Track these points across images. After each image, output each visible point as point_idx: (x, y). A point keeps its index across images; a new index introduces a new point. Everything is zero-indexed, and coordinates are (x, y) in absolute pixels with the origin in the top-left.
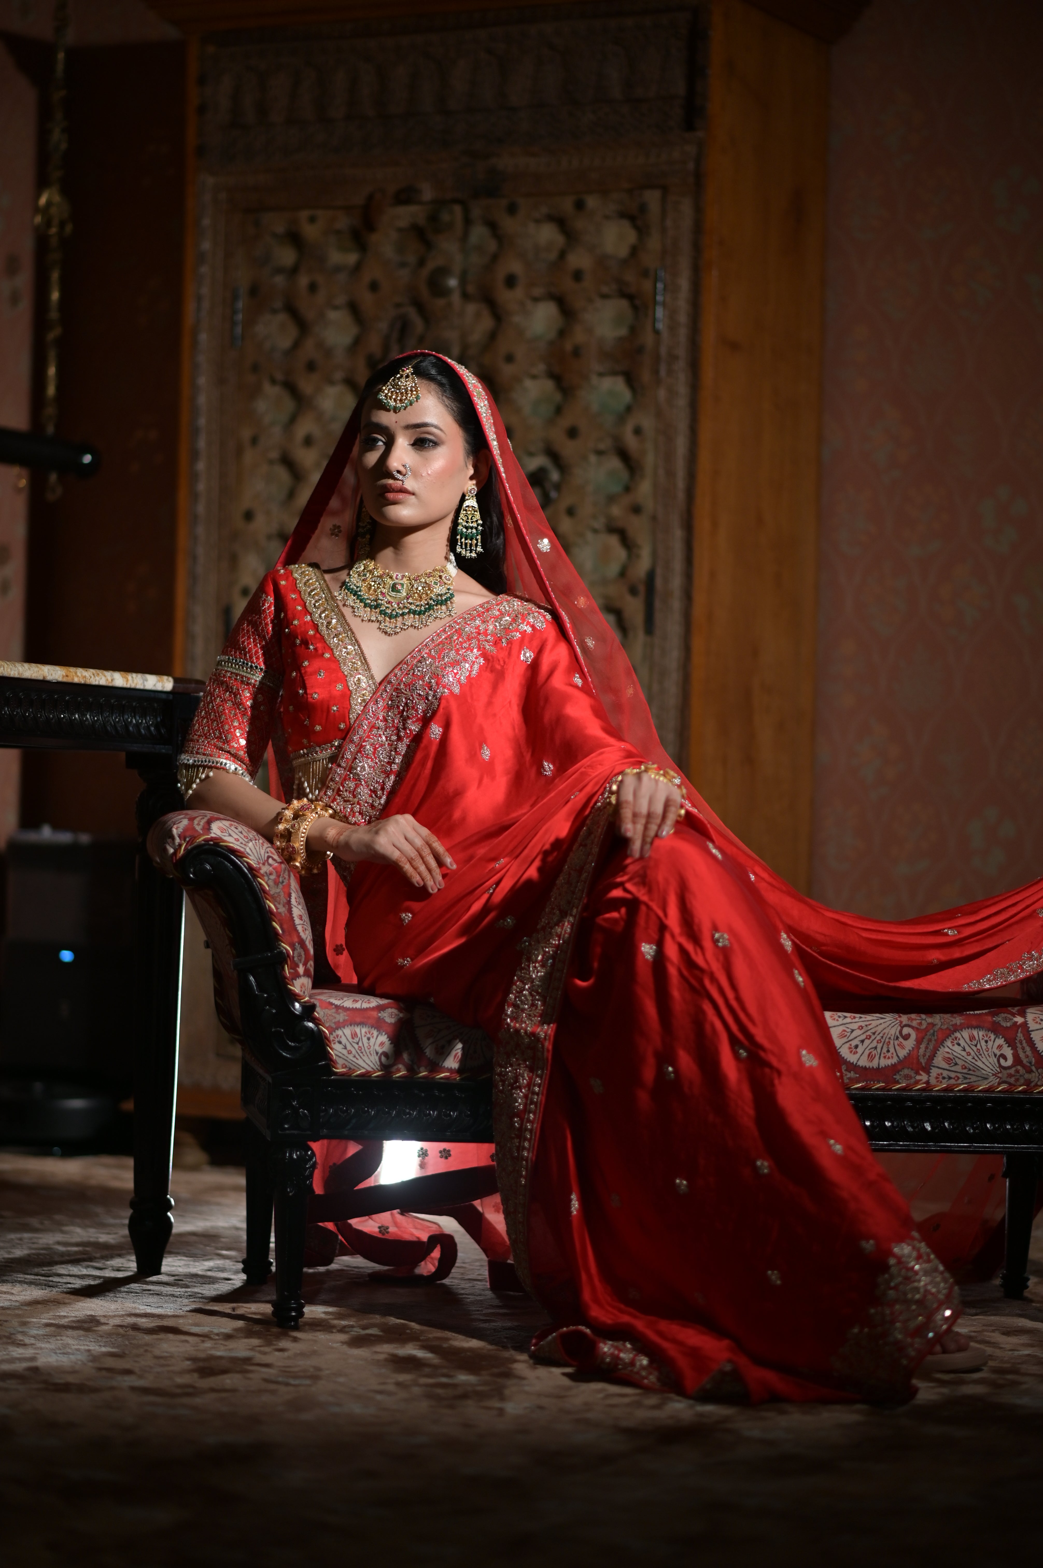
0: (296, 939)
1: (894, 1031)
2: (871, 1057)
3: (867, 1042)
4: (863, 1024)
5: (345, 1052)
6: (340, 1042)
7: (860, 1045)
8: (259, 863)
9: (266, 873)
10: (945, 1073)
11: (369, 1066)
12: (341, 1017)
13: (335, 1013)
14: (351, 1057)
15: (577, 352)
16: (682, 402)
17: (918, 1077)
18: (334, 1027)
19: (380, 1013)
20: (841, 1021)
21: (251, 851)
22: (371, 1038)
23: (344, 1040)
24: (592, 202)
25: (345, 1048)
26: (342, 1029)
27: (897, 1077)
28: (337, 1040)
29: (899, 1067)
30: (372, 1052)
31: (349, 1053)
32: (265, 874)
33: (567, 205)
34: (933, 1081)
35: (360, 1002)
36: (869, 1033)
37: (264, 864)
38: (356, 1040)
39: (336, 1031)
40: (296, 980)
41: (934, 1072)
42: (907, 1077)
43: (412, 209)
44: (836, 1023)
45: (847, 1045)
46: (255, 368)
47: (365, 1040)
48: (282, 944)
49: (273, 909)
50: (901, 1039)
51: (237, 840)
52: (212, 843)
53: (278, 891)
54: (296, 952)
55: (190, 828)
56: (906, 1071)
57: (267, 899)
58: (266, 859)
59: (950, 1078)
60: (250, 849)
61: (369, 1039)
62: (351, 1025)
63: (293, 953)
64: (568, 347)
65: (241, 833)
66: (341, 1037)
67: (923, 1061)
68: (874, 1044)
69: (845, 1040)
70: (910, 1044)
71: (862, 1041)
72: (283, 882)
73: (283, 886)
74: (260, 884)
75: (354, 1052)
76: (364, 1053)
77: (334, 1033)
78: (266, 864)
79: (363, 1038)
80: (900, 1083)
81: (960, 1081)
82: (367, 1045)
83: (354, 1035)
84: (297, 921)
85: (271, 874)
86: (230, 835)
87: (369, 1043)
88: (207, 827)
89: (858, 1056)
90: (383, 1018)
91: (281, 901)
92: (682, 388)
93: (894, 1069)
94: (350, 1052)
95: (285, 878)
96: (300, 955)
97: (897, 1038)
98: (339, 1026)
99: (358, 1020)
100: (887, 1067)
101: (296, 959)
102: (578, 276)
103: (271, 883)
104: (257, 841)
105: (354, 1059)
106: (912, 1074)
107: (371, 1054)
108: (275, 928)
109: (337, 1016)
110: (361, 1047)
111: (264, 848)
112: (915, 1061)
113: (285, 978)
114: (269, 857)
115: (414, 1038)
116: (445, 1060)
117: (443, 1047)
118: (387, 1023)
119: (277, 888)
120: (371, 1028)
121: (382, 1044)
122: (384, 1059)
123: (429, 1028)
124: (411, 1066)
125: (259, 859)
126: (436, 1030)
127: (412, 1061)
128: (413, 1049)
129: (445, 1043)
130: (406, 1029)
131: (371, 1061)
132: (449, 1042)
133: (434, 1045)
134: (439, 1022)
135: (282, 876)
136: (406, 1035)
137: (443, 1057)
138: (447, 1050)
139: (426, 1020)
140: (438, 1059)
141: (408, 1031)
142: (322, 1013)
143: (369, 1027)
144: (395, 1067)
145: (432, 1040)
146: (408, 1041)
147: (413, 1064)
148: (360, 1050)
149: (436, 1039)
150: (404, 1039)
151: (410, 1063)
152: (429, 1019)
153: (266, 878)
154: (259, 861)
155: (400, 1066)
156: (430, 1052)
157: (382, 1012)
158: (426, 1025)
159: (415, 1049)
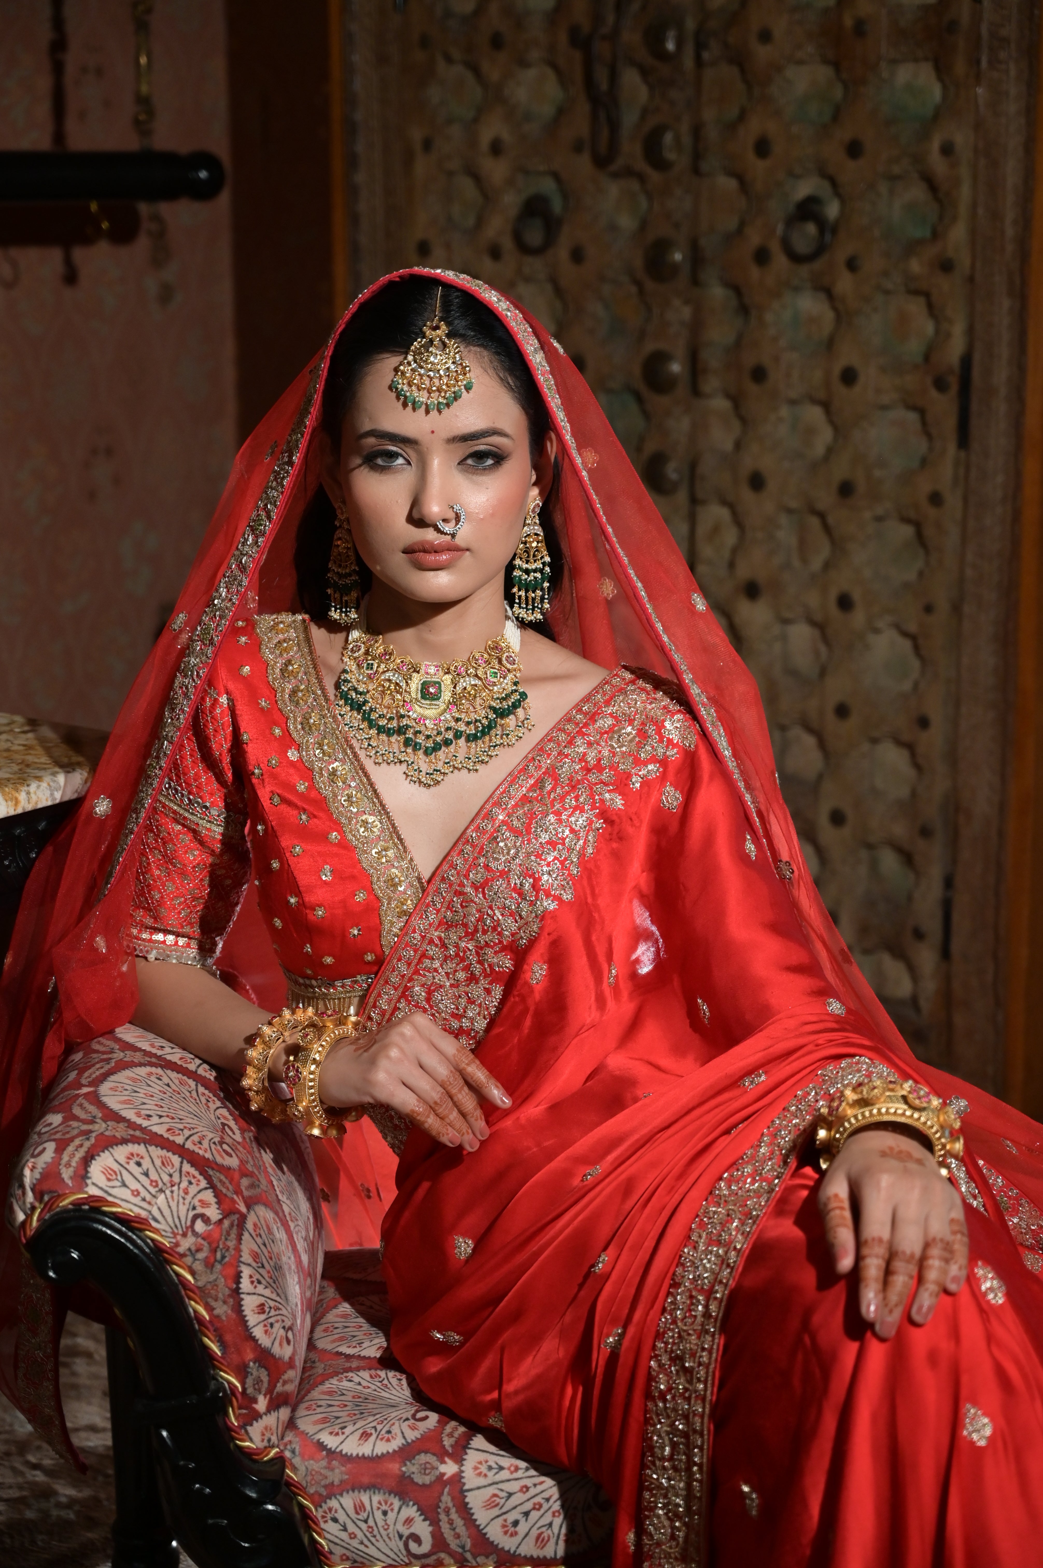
0: (249, 1355)
5: (344, 1535)
6: (335, 1520)
8: (175, 1235)
9: (189, 1249)
11: (389, 1557)
12: (337, 1475)
13: (326, 1468)
14: (355, 1543)
15: (860, 29)
16: (1012, 107)
18: (325, 1494)
19: (405, 1465)
21: (161, 1213)
22: (389, 1512)
23: (341, 1516)
25: (345, 1529)
26: (338, 1497)
28: (329, 1516)
30: (391, 1535)
31: (351, 1538)
32: (188, 1253)
35: (370, 1444)
37: (184, 1235)
38: (363, 1515)
39: (328, 1501)
40: (251, 1425)
46: (425, 42)
47: (378, 1515)
48: (222, 1373)
49: (203, 1317)
51: (136, 1193)
52: (87, 1207)
53: (212, 1278)
54: (249, 1381)
55: (51, 1174)
57: (190, 1298)
58: (189, 1223)
60: (159, 1209)
61: (385, 1513)
62: (353, 1491)
63: (243, 1384)
64: (848, 22)
65: (146, 1174)
66: (336, 1512)
72: (223, 1257)
73: (224, 1265)
74: (178, 1275)
75: (360, 1535)
76: (378, 1537)
77: (323, 1504)
78: (190, 1233)
79: (375, 1512)
82: (383, 1523)
83: (359, 1508)
84: (252, 1319)
85: (198, 1250)
86: (124, 1185)
87: (385, 1521)
88: (81, 1175)
90: (409, 1476)
91: (220, 1295)
94: (353, 1536)
95: (227, 1249)
96: (258, 1381)
98: (333, 1491)
99: (366, 1480)
101: (250, 1391)
103: (198, 1266)
104: (175, 1188)
105: (362, 1547)
107: (389, 1538)
108: (206, 1348)
109: (329, 1473)
110: (371, 1527)
111: (189, 1198)
113: (229, 1429)
114: (195, 1218)
115: (464, 1510)
116: (520, 1544)
117: (516, 1523)
118: (417, 1484)
119: (211, 1273)
120: (390, 1494)
121: (409, 1521)
122: (413, 1546)
123: (492, 1490)
124: (461, 1554)
125: (176, 1226)
126: (504, 1494)
127: (463, 1547)
128: (464, 1528)
129: (518, 1516)
130: (449, 1494)
131: (392, 1550)
132: (526, 1514)
133: (500, 1521)
134: (508, 1480)
135: (221, 1246)
136: (450, 1504)
137: (517, 1540)
138: (522, 1528)
139: (486, 1475)
140: (508, 1544)
141: (453, 1499)
142: (304, 1468)
143: (385, 1494)
144: (434, 1557)
145: (496, 1511)
146: (454, 1516)
147: (465, 1551)
148: (371, 1533)
149: (504, 1510)
150: (447, 1512)
151: (460, 1550)
152: (490, 1474)
153: (189, 1260)
154: (176, 1231)
155: (443, 1555)
156: (495, 1533)
157: (408, 1463)
158: (485, 1486)
159: (467, 1529)
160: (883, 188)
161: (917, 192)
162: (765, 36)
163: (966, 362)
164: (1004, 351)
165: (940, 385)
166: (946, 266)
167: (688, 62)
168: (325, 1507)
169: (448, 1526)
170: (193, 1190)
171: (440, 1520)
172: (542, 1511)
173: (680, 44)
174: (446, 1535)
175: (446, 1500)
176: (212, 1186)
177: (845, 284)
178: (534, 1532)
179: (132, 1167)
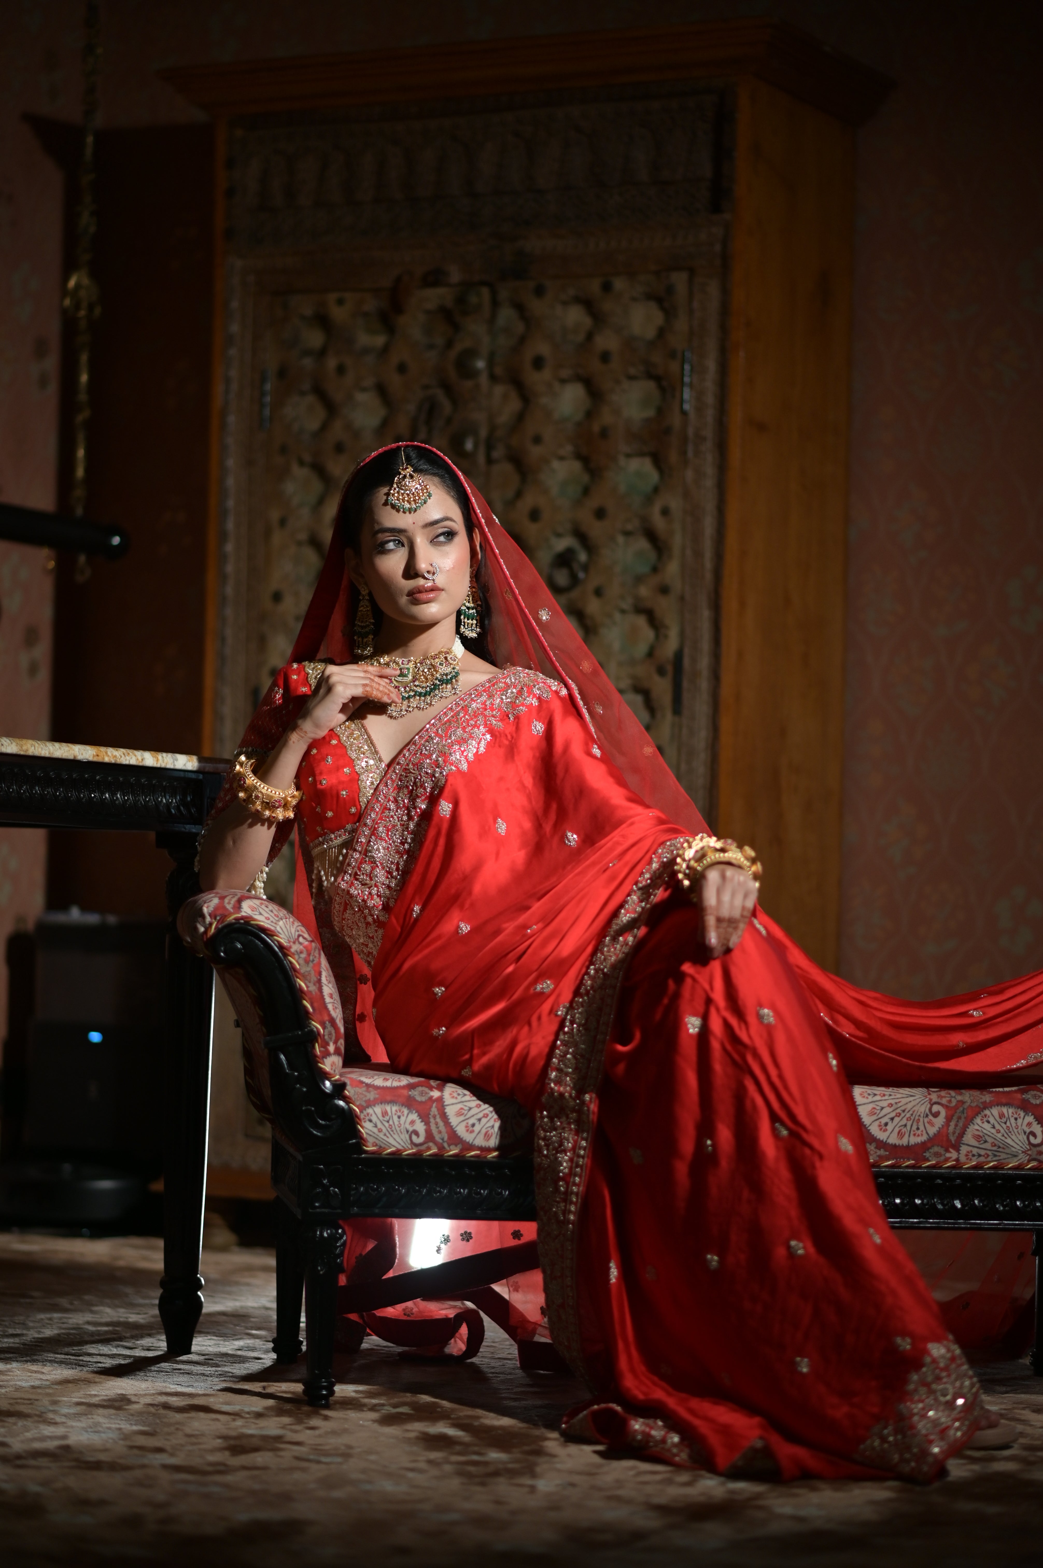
0: (326, 1018)
1: (924, 1108)
2: (901, 1135)
3: (897, 1120)
4: (893, 1102)
5: (375, 1130)
6: (370, 1121)
7: (890, 1123)
8: (289, 942)
9: (297, 951)
10: (975, 1151)
11: (400, 1144)
12: (372, 1095)
13: (366, 1091)
14: (381, 1135)
15: (604, 433)
16: (709, 483)
17: (948, 1155)
18: (365, 1105)
19: (411, 1091)
20: (871, 1099)
21: (282, 929)
22: (402, 1117)
23: (374, 1118)
24: (619, 284)
25: (376, 1126)
26: (373, 1107)
27: (927, 1155)
28: (367, 1118)
29: (929, 1145)
30: (402, 1131)
31: (379, 1132)
32: (296, 953)
33: (595, 286)
34: (963, 1159)
35: (390, 1081)
36: (898, 1111)
37: (294, 943)
38: (387, 1118)
39: (367, 1109)
40: (326, 1058)
41: (964, 1149)
42: (937, 1154)
43: (441, 291)
44: (865, 1101)
45: (877, 1123)
46: (284, 450)
47: (395, 1118)
48: (313, 1022)
49: (304, 988)
50: (931, 1117)
51: (268, 919)
52: (242, 921)
53: (308, 969)
54: (326, 1031)
55: (221, 907)
56: (936, 1149)
57: (297, 977)
58: (296, 937)
59: (980, 1155)
60: (281, 927)
61: (399, 1117)
62: (381, 1104)
63: (324, 1032)
64: (596, 428)
65: (272, 911)
66: (371, 1115)
67: (953, 1139)
68: (904, 1121)
69: (875, 1117)
70: (940, 1121)
71: (892, 1119)
72: (313, 960)
73: (314, 964)
74: (291, 963)
75: (384, 1130)
76: (395, 1131)
77: (364, 1111)
78: (297, 942)
79: (394, 1116)
80: (929, 1161)
81: (989, 1159)
82: (398, 1123)
83: (385, 1113)
84: (328, 1000)
85: (301, 952)
86: (261, 914)
88: (238, 906)
89: (887, 1133)
90: (413, 1097)
91: (312, 980)
92: (710, 470)
93: (924, 1146)
95: (315, 957)
96: (330, 1034)
97: (927, 1116)
98: (370, 1104)
99: (388, 1098)
100: (916, 1145)
101: (326, 1037)
102: (605, 357)
103: (301, 961)
104: (287, 920)
105: (385, 1138)
106: (942, 1151)
108: (305, 1007)
109: (367, 1094)
110: (391, 1125)
111: (295, 926)
112: (944, 1139)
113: (316, 1056)
114: (299, 936)
115: (444, 1116)
116: (475, 1138)
117: (473, 1125)
118: (417, 1101)
119: (308, 966)
120: (402, 1106)
121: (412, 1122)
122: (414, 1138)
123: (460, 1106)
124: (442, 1144)
125: (290, 938)
126: (467, 1108)
127: (443, 1139)
128: (444, 1127)
129: (475, 1121)
130: (436, 1107)
131: (402, 1140)
132: (479, 1120)
133: (464, 1124)
134: (469, 1101)
135: (312, 954)
136: (436, 1113)
137: (473, 1135)
138: (477, 1128)
139: (456, 1098)
140: (468, 1137)
141: (438, 1110)
142: (353, 1091)
143: (399, 1106)
144: (426, 1145)
145: (462, 1118)
146: (438, 1120)
147: (444, 1142)
148: (391, 1128)
149: (467, 1117)
150: (434, 1117)
151: (441, 1141)
152: (459, 1097)
153: (296, 956)
154: (290, 940)
155: (431, 1144)
156: (461, 1131)
157: (412, 1090)
158: (456, 1103)
159: (446, 1128)
160: (621, 539)
161: (643, 544)
162: (537, 440)
163: (678, 657)
164: (706, 645)
165: (661, 671)
166: (664, 590)
167: (481, 458)
168: (365, 1112)
169: (435, 1126)
170: (296, 924)
171: (430, 1122)
172: (488, 1118)
173: (476, 445)
174: (433, 1131)
175: (434, 1110)
177: (593, 606)
178: (484, 1131)
179: (264, 907)
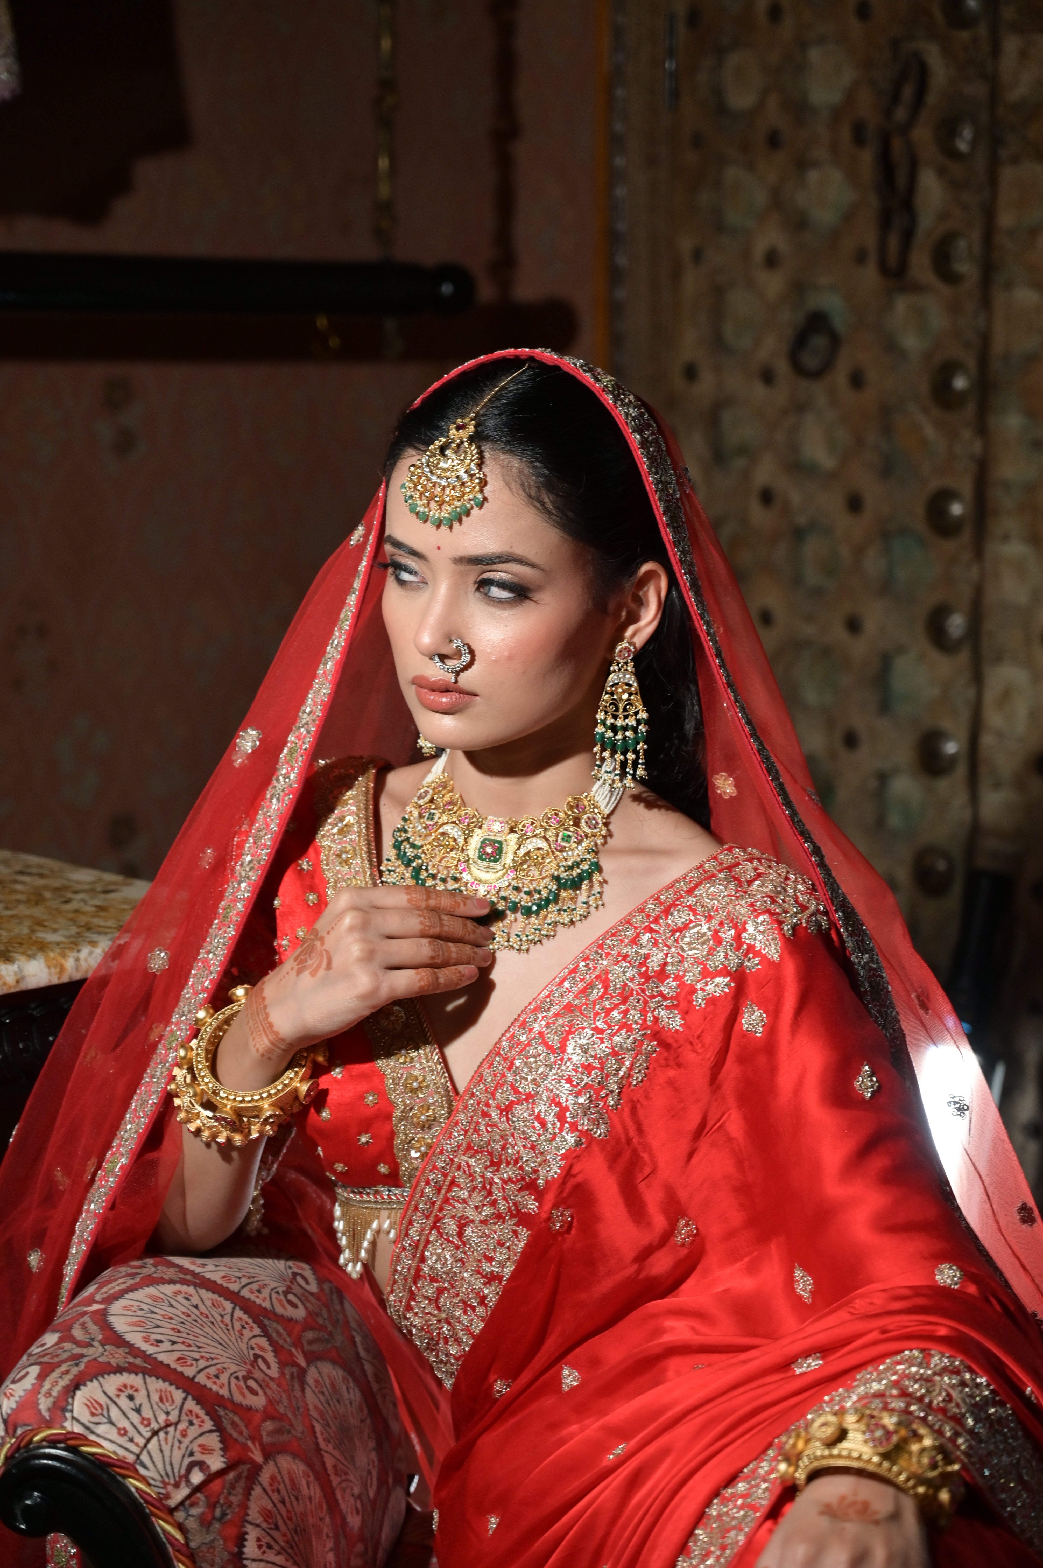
8: (165, 1484)
9: (179, 1503)
21: (151, 1457)
32: (180, 1507)
37: (177, 1485)
51: (123, 1432)
52: (62, 1447)
53: (208, 1538)
55: (28, 1405)
58: (183, 1472)
60: (149, 1453)
65: (138, 1410)
72: (224, 1514)
73: (224, 1524)
74: (165, 1532)
85: (193, 1504)
86: (110, 1421)
88: (61, 1407)
95: (230, 1505)
104: (172, 1429)
111: (186, 1441)
114: (191, 1466)
119: (208, 1533)
125: (167, 1475)
135: (222, 1501)
153: (180, 1516)
154: (166, 1480)
167: (982, 163)
170: (193, 1432)
173: (975, 139)
176: (219, 1428)
179: (124, 1402)
